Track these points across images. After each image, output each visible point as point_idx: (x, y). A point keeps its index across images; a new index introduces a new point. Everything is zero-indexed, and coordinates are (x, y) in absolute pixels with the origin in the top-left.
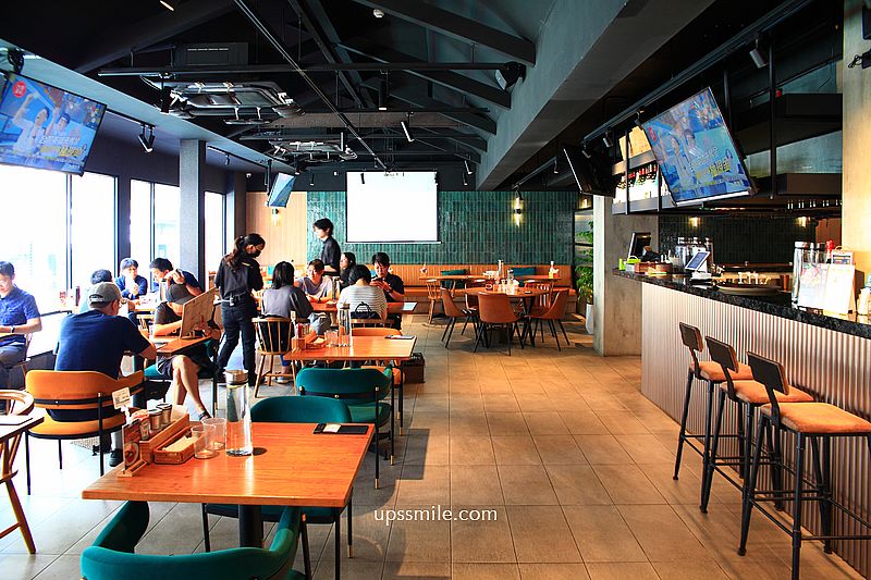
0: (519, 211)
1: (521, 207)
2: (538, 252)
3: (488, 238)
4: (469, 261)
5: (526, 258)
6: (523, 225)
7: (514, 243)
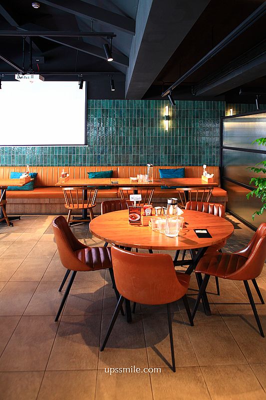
0: (168, 118)
1: (170, 114)
2: (186, 155)
3: (136, 142)
4: (118, 162)
5: (174, 159)
6: (172, 130)
7: (162, 146)
